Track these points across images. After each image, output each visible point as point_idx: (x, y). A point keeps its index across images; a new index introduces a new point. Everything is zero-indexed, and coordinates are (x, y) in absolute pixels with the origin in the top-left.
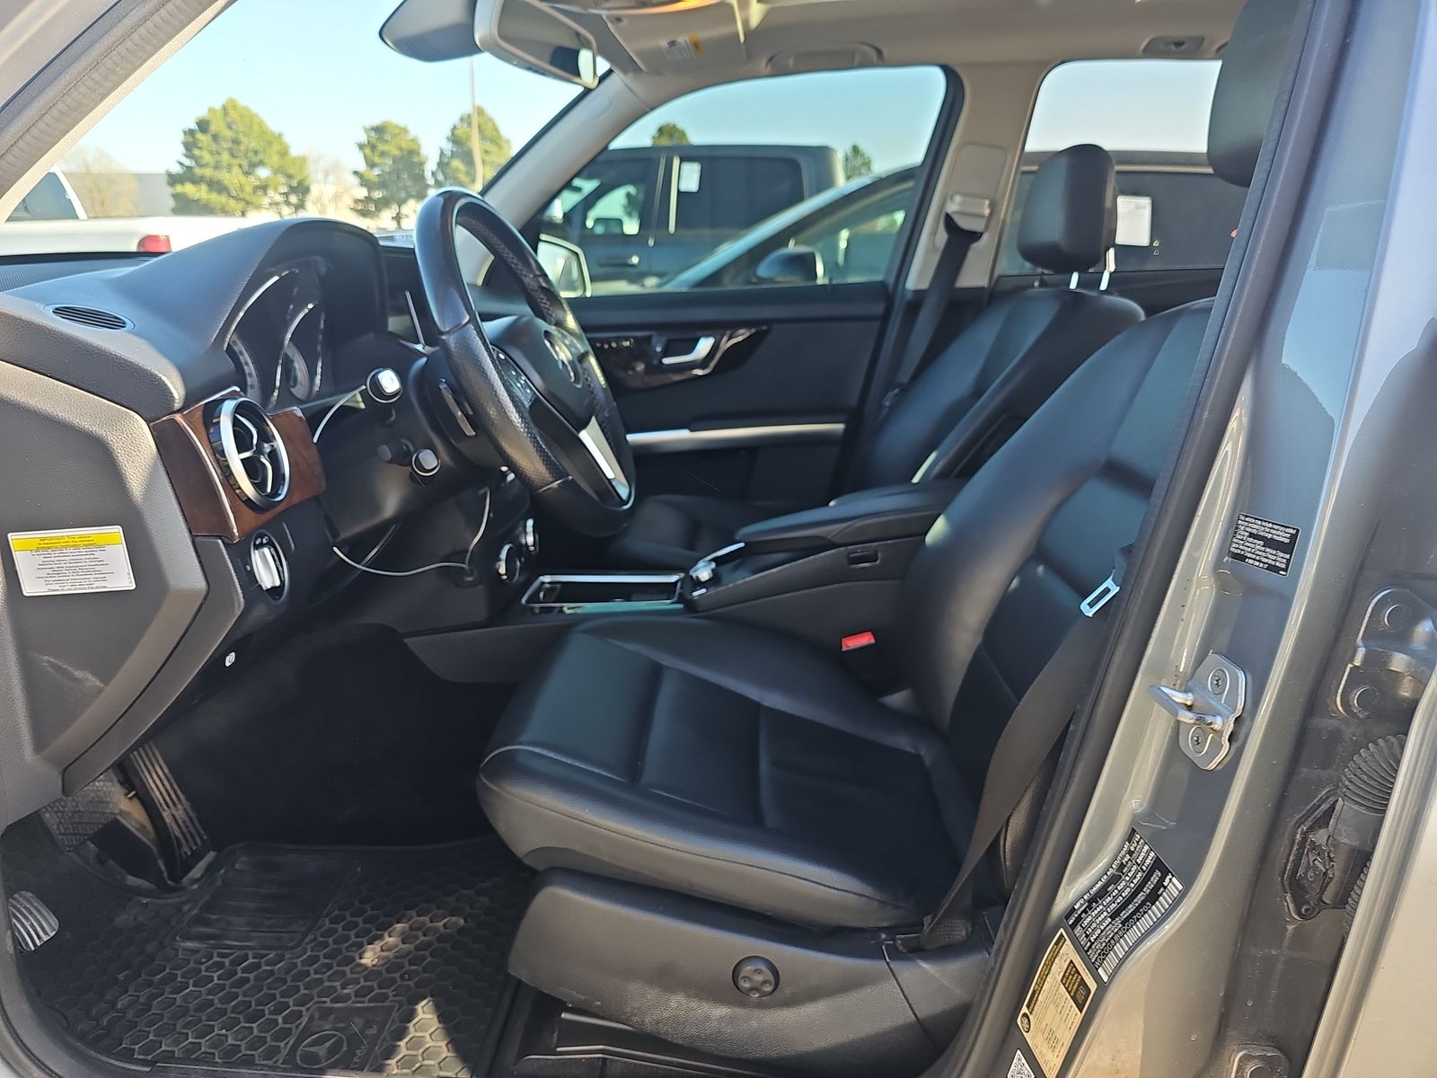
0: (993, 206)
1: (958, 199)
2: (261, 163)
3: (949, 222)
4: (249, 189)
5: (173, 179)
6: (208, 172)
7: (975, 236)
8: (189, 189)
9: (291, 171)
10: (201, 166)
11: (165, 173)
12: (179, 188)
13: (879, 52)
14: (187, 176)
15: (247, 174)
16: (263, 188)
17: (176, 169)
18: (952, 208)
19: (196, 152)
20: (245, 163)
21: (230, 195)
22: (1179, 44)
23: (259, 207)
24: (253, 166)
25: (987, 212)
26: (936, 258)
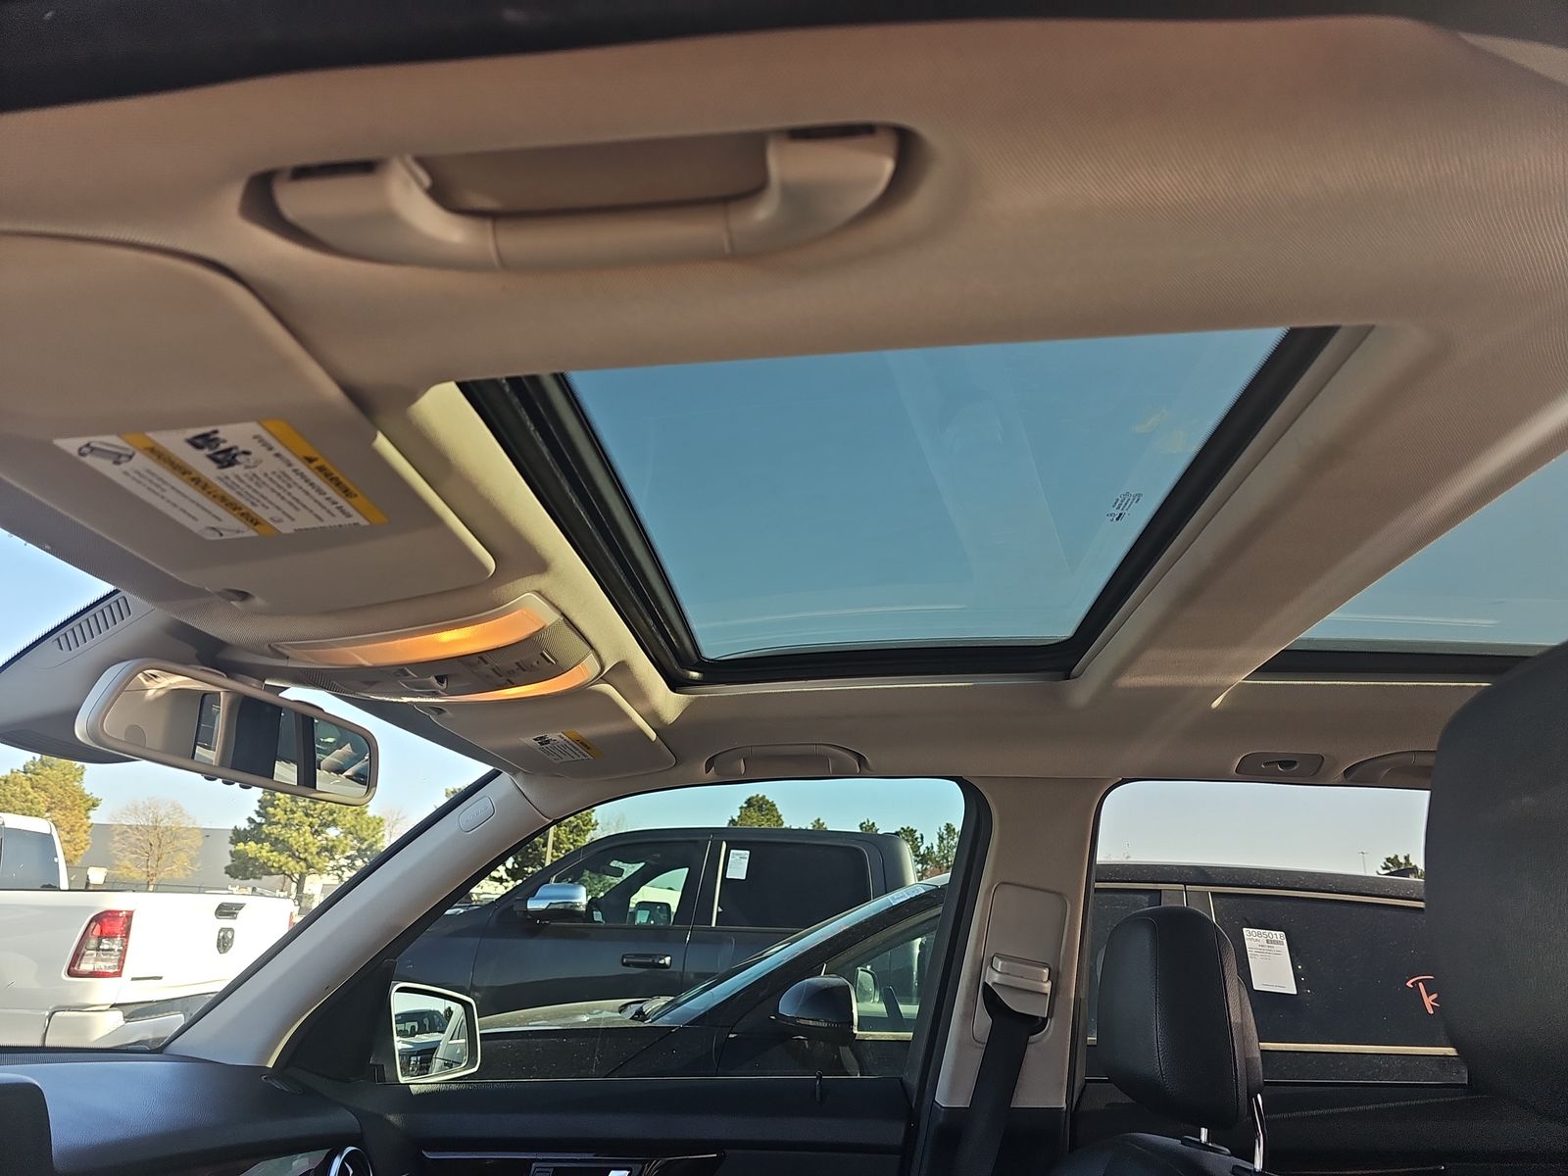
0: (1054, 977)
1: (999, 964)
2: (334, 823)
3: (991, 999)
4: (314, 850)
5: (238, 836)
6: (276, 830)
7: (1036, 1024)
8: (251, 848)
9: (364, 834)
10: (270, 824)
11: (233, 828)
12: (241, 846)
13: (861, 759)
14: (253, 834)
15: (316, 833)
16: (329, 850)
17: (244, 825)
18: (992, 978)
19: (271, 810)
20: (317, 822)
21: (293, 856)
22: (1287, 764)
23: (320, 871)
24: (326, 825)
25: (1047, 987)
26: (976, 1056)
